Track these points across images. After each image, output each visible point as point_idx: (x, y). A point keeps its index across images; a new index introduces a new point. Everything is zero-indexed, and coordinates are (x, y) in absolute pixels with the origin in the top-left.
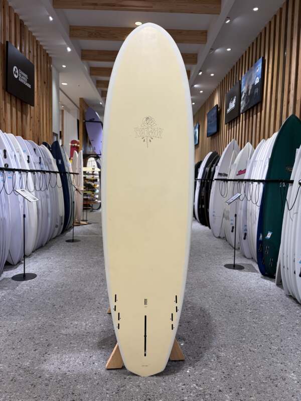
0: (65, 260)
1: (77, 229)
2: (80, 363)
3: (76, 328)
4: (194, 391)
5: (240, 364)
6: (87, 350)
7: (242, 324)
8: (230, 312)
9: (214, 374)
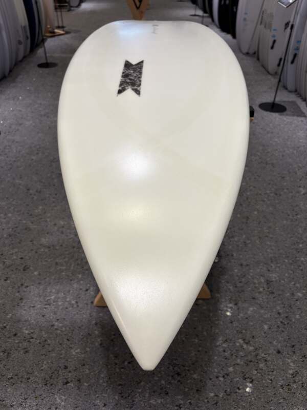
0: (39, 102)
1: (50, 43)
2: (73, 302)
3: (62, 233)
4: (241, 353)
5: (300, 295)
6: (80, 276)
7: (295, 218)
8: (276, 194)
9: (266, 316)
